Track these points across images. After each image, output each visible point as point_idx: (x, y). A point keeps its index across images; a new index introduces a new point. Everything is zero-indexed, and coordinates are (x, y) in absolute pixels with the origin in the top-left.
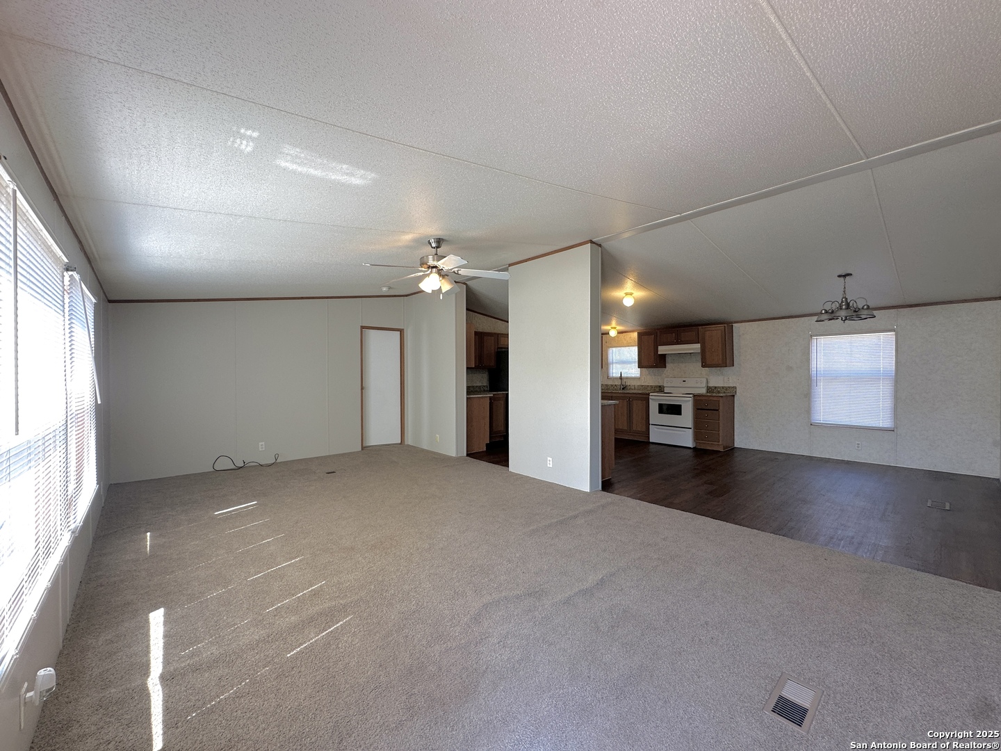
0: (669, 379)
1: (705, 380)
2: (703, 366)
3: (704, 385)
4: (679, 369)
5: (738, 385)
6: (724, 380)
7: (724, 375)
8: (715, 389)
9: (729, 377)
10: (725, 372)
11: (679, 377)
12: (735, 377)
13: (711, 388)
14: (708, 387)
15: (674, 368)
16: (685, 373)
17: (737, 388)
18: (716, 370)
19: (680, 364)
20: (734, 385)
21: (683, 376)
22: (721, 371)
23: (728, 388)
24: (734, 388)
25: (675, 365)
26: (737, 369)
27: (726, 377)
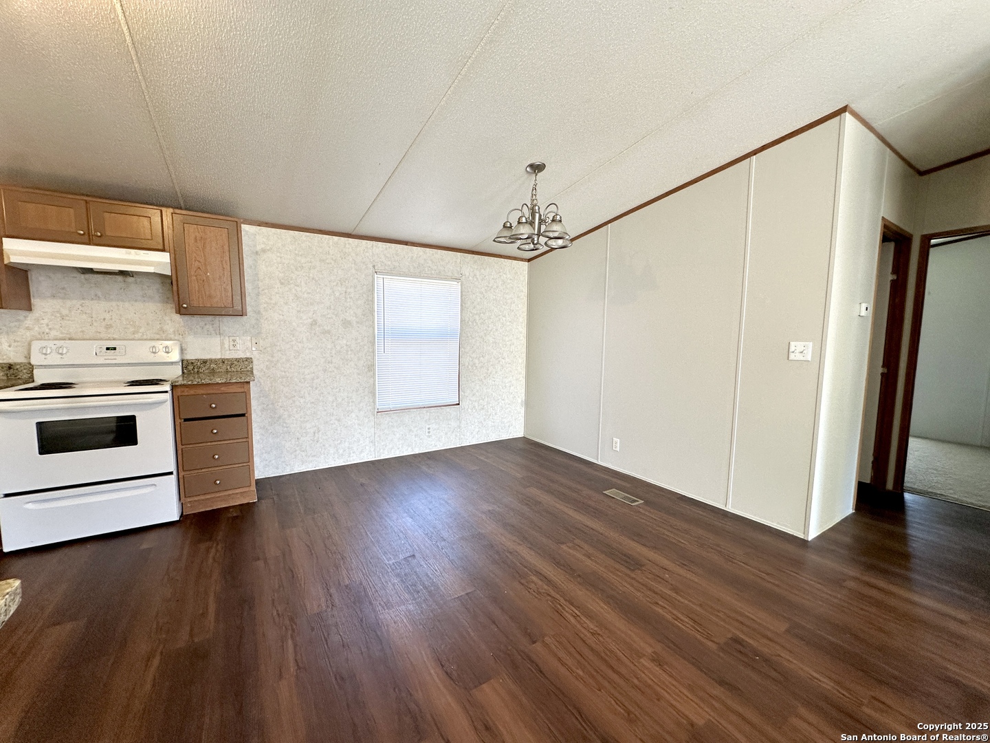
0: (49, 343)
1: (176, 346)
2: (180, 311)
3: (175, 356)
4: (84, 316)
5: (255, 355)
6: (222, 344)
7: (222, 334)
8: (205, 366)
9: (234, 338)
10: (225, 328)
11: (88, 337)
12: (249, 338)
13: (192, 363)
14: (185, 363)
15: (65, 312)
16: (108, 327)
17: (255, 362)
18: (202, 324)
19: (87, 302)
20: (248, 355)
21: (102, 335)
22: (215, 325)
23: (235, 362)
24: (249, 360)
25: (69, 303)
26: (253, 322)
27: (227, 338)
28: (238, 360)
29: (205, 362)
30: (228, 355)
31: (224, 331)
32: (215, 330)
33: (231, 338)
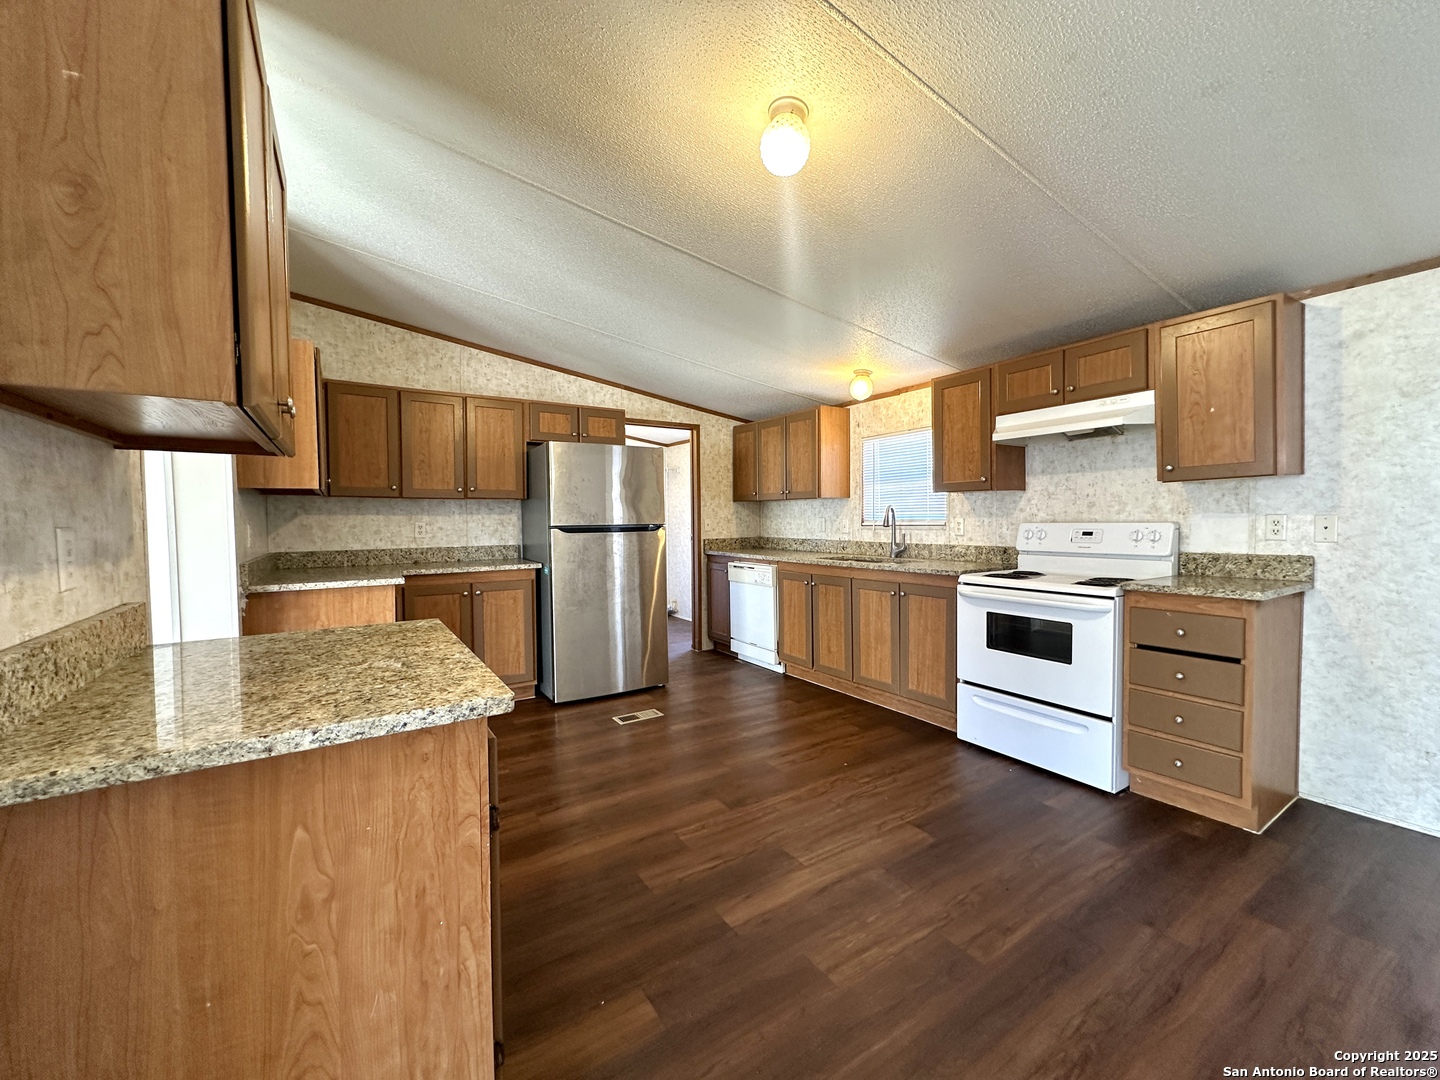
0: (1033, 527)
1: (1168, 531)
2: (1164, 476)
3: (1166, 547)
4: (1069, 493)
5: (1321, 552)
6: (1253, 529)
7: (1253, 511)
8: (1215, 566)
9: (1276, 518)
10: (1259, 500)
11: (1069, 519)
12: (1309, 518)
13: (1195, 559)
14: (1183, 558)
15: (1052, 489)
16: (1091, 505)
17: (1320, 566)
18: (1217, 495)
19: (1073, 476)
20: (1306, 551)
21: (1085, 516)
22: (1239, 497)
23: (1275, 564)
24: (1308, 562)
25: (1056, 479)
26: (1322, 485)
27: (1262, 518)
28: (1279, 559)
29: (1216, 558)
30: (1263, 550)
31: (1258, 505)
32: (1239, 505)
33: (1271, 519)
